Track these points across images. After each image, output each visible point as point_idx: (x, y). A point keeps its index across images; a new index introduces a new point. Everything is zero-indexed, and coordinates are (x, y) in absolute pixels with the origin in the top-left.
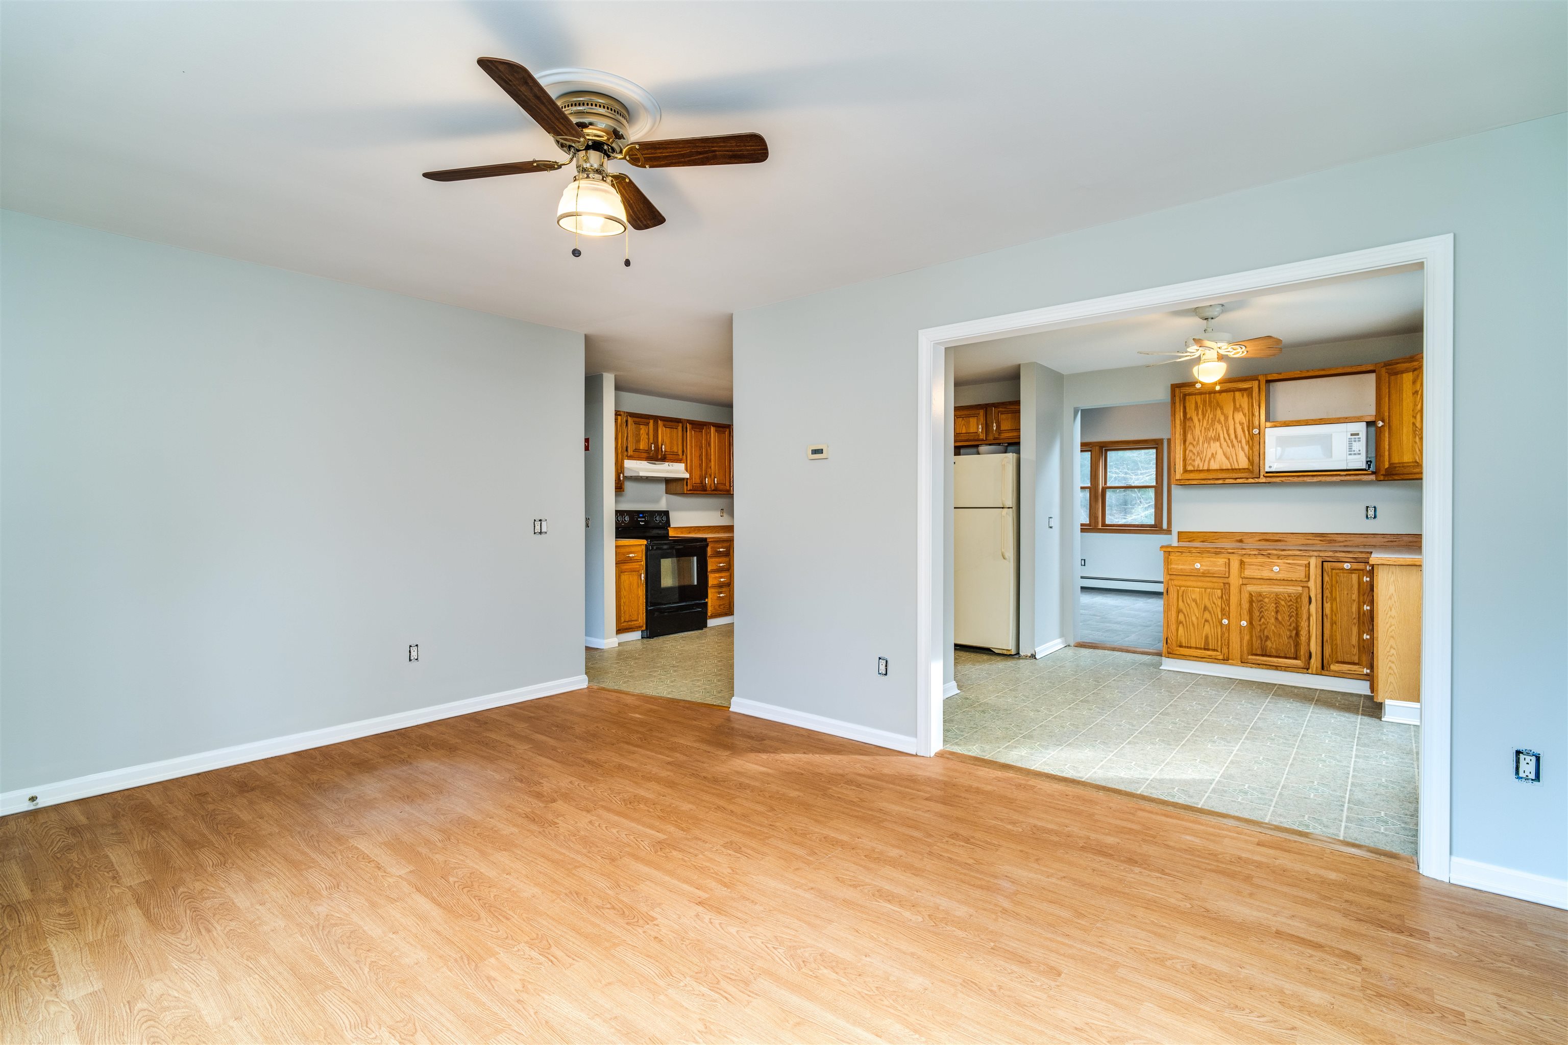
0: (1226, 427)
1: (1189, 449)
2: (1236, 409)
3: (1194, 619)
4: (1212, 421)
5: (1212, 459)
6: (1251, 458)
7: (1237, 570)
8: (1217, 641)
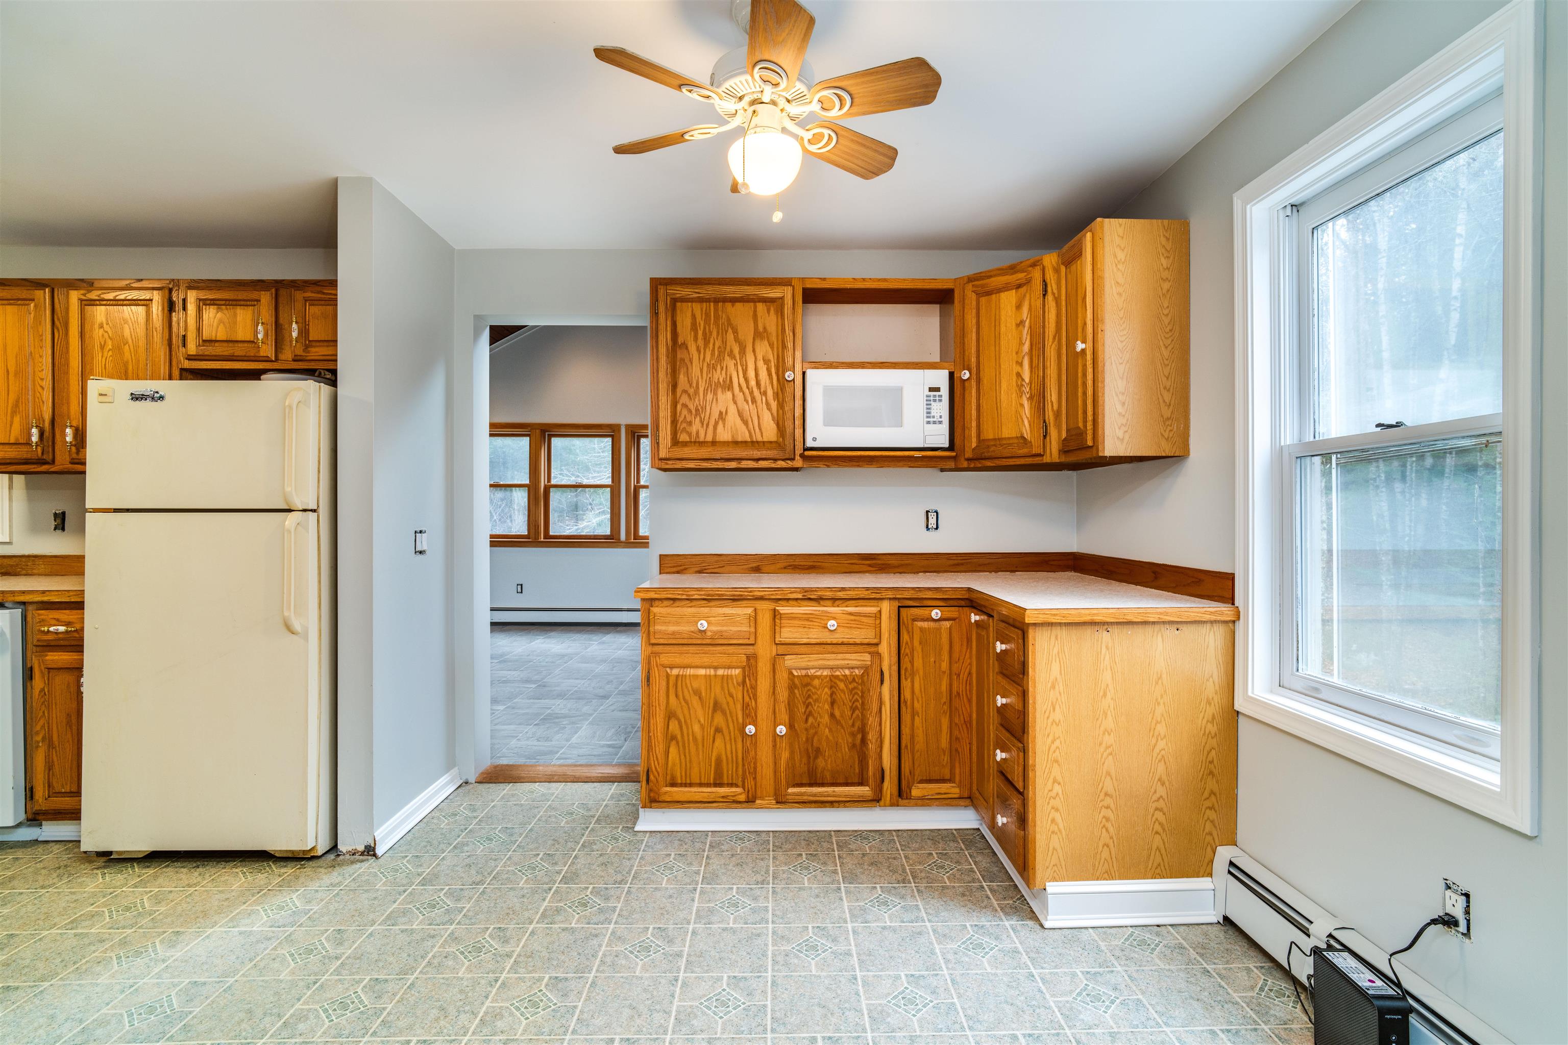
0: (742, 366)
1: (681, 402)
2: (759, 335)
3: (696, 728)
4: (719, 352)
5: (720, 422)
6: (781, 423)
7: (768, 629)
8: (737, 768)
